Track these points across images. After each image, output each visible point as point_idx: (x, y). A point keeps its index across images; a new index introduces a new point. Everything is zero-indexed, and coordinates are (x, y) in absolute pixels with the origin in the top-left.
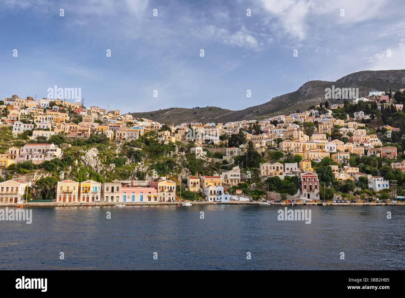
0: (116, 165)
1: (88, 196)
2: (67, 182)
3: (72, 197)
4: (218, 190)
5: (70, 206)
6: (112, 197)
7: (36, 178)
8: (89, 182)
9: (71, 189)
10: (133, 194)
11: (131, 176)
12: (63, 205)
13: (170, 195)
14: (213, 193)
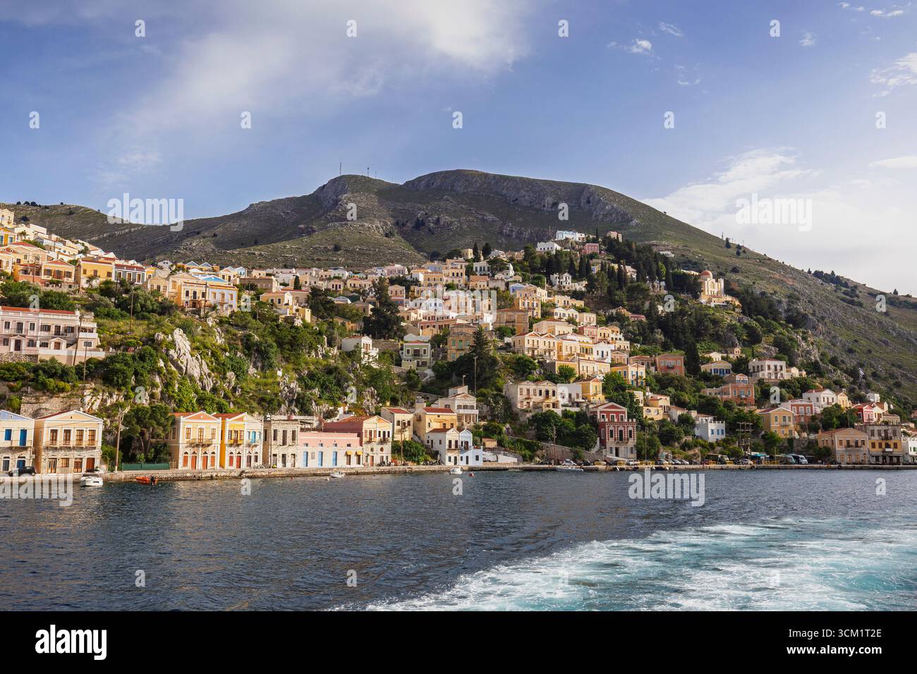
0: (235, 374)
1: (239, 453)
2: (199, 417)
3: (209, 455)
4: (463, 440)
5: (224, 478)
6: (284, 456)
7: (90, 404)
8: (241, 419)
9: (207, 436)
10: (321, 449)
11: (284, 403)
12: (212, 476)
13: (382, 450)
14: (453, 447)
